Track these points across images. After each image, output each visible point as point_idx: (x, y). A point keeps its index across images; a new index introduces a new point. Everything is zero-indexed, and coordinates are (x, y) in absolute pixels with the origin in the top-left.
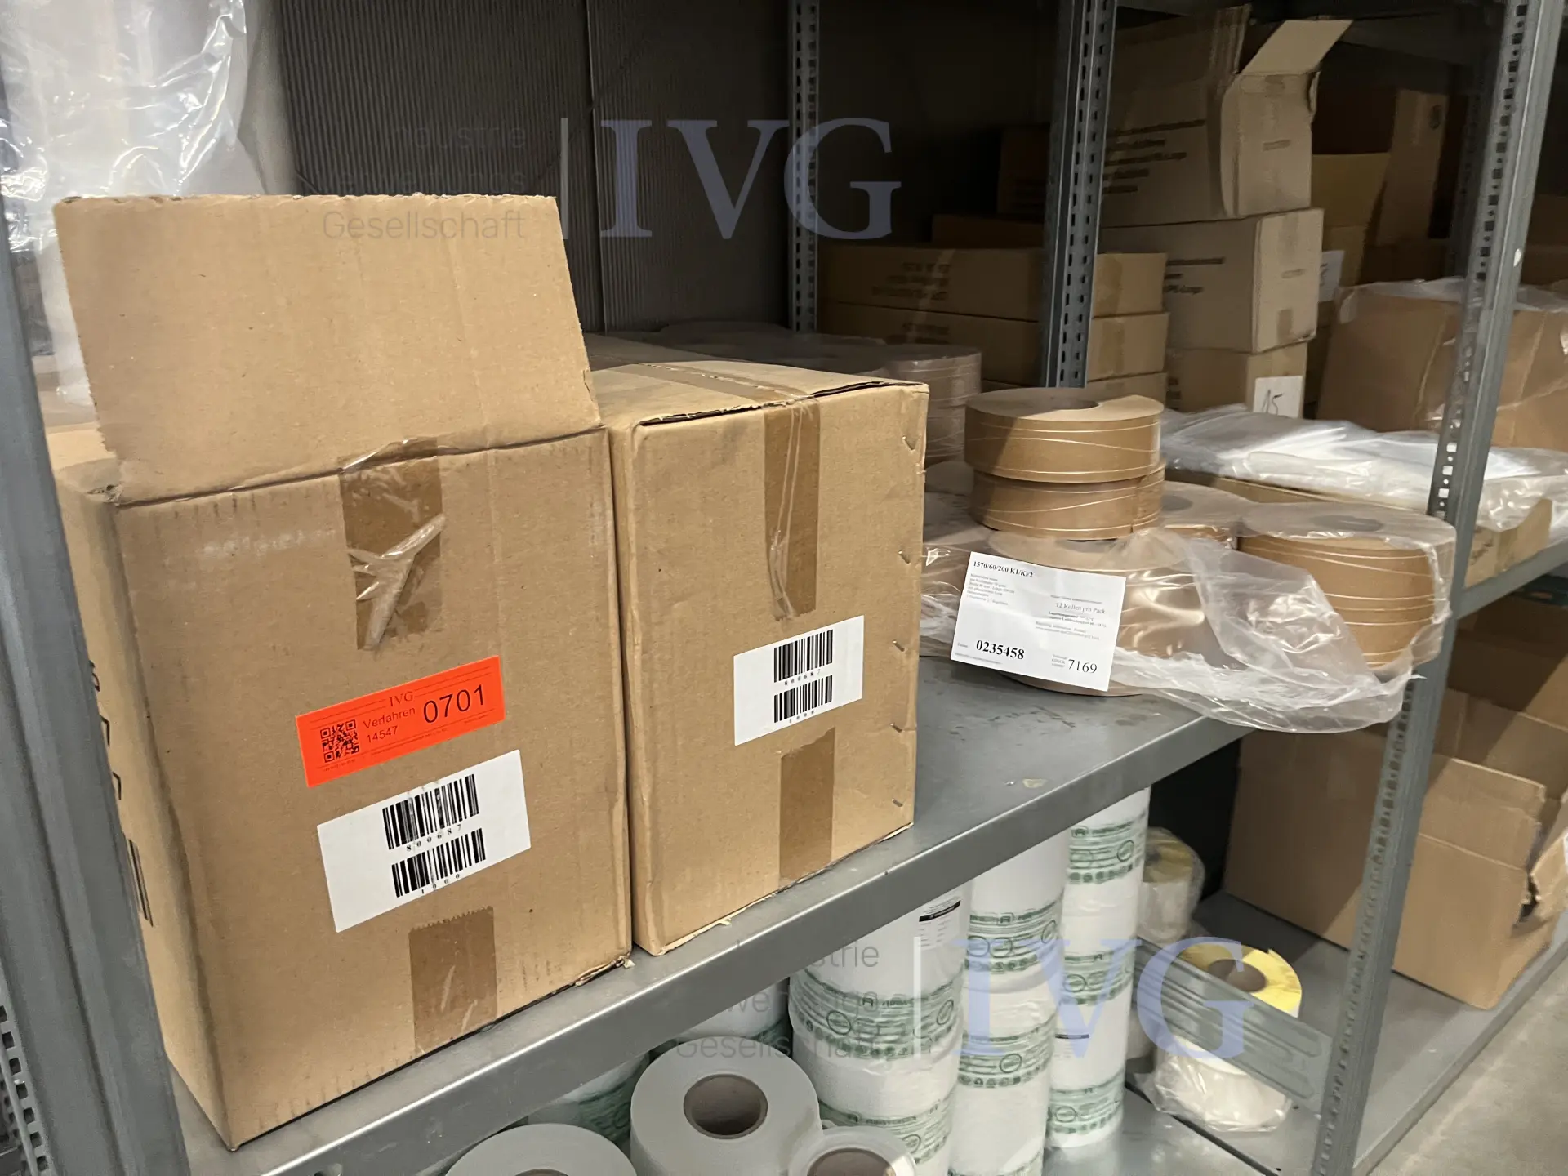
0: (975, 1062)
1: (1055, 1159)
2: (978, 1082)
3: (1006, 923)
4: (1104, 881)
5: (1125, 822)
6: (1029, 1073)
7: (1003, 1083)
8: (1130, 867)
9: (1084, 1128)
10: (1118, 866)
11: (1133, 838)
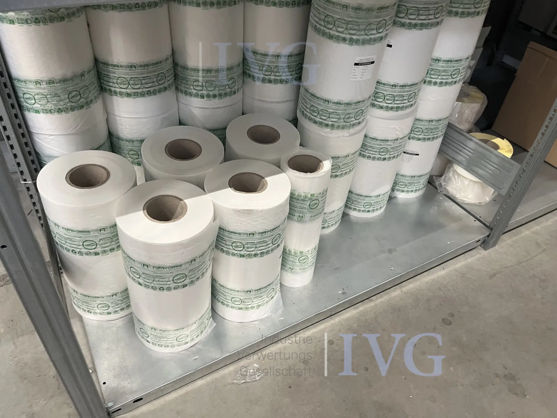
0: (369, 149)
1: (393, 201)
2: (369, 157)
3: (394, 87)
4: (442, 86)
5: (458, 59)
6: (390, 158)
7: (378, 159)
8: (455, 82)
9: (408, 191)
10: (450, 80)
11: (461, 68)
